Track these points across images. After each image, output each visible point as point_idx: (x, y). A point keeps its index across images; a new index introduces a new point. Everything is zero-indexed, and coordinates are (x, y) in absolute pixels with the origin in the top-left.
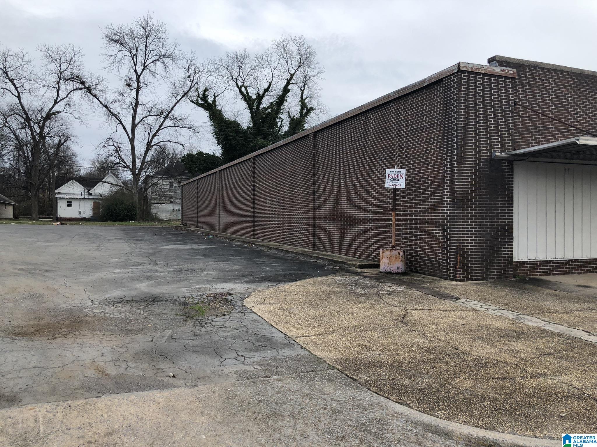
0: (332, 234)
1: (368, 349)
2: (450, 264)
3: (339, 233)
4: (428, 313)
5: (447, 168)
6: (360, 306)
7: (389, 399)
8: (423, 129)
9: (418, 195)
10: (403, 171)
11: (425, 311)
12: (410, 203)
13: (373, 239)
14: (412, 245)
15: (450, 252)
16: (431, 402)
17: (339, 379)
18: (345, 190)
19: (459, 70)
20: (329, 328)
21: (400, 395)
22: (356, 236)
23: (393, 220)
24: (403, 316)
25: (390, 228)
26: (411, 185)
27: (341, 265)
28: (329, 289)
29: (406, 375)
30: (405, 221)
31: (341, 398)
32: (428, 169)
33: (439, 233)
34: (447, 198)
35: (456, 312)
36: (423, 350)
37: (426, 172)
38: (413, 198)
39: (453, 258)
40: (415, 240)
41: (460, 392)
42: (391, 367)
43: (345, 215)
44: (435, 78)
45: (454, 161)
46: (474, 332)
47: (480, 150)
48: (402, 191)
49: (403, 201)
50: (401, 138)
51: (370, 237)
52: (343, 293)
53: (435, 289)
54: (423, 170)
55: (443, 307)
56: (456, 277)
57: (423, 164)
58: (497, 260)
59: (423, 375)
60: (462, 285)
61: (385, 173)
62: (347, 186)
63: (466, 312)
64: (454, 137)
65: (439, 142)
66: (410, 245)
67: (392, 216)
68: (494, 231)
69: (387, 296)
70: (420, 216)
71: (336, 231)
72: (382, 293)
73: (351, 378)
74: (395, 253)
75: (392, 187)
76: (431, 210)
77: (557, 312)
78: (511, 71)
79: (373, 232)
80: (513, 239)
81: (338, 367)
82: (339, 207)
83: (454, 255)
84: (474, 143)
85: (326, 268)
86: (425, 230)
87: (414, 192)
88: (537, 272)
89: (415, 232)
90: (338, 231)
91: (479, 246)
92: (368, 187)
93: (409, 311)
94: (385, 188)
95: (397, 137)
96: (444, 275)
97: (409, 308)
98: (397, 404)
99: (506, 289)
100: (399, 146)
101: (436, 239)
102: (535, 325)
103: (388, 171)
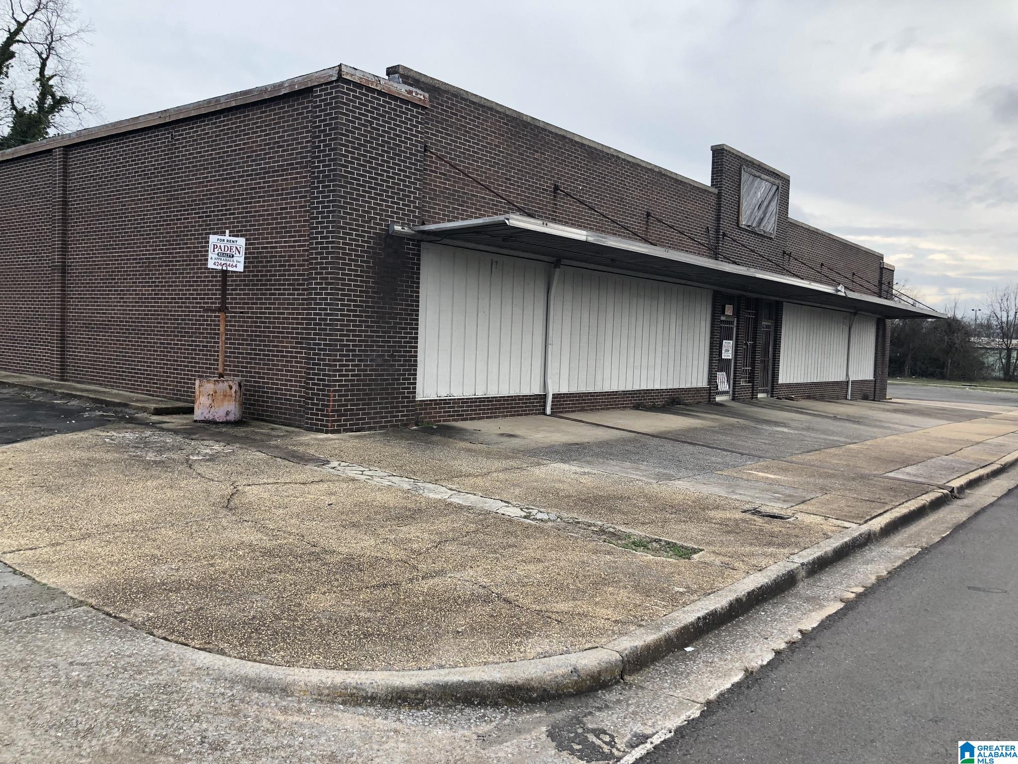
0: (103, 351)
1: (155, 560)
2: (317, 405)
3: (117, 348)
4: (274, 489)
5: (317, 243)
6: (149, 483)
7: (186, 645)
8: (278, 171)
9: (266, 285)
10: (241, 241)
11: (269, 487)
12: (253, 299)
13: (184, 362)
14: (255, 373)
15: (319, 385)
16: (263, 640)
17: (91, 623)
18: (130, 267)
19: (340, 78)
20: (81, 529)
21: (208, 636)
22: (150, 355)
23: (222, 328)
24: (229, 497)
25: (215, 342)
26: (256, 267)
27: (119, 409)
28: (85, 455)
29: (223, 600)
30: (243, 331)
31: (92, 658)
32: (285, 242)
33: (301, 353)
34: (316, 294)
35: (321, 485)
36: (258, 554)
37: (282, 247)
38: (257, 290)
39: (323, 395)
40: (260, 364)
41: (314, 616)
42: (197, 589)
43: (129, 314)
44: (300, 83)
45: (328, 232)
46: (347, 515)
47: (371, 218)
48: (239, 276)
49: (240, 294)
50: (238, 182)
51: (178, 357)
52: (116, 462)
53: (290, 447)
54: (276, 242)
55: (301, 477)
56: (326, 426)
57: (277, 233)
58: (392, 398)
59: (254, 596)
60: (336, 439)
61: (208, 242)
62: (134, 259)
63: (337, 484)
64: (329, 191)
65: (305, 197)
66: (251, 372)
67: (219, 321)
68: (389, 351)
69: (202, 463)
70: (269, 323)
71: (111, 344)
72: (195, 458)
73: (115, 617)
74: (223, 386)
75: (220, 268)
76: (289, 314)
77: (470, 475)
78: (420, 96)
79: (185, 349)
80: (416, 366)
81: (90, 601)
82: (116, 298)
83: (323, 390)
84: (361, 206)
85: (86, 415)
86: (277, 346)
87: (260, 280)
88: (449, 416)
89: (260, 350)
90: (114, 344)
91: (364, 375)
92: (176, 265)
93: (240, 488)
94: (207, 268)
95: (231, 178)
96: (307, 423)
97: (241, 481)
98: (201, 652)
99: (404, 443)
100: (234, 195)
101: (296, 362)
102: (439, 497)
103: (213, 239)
